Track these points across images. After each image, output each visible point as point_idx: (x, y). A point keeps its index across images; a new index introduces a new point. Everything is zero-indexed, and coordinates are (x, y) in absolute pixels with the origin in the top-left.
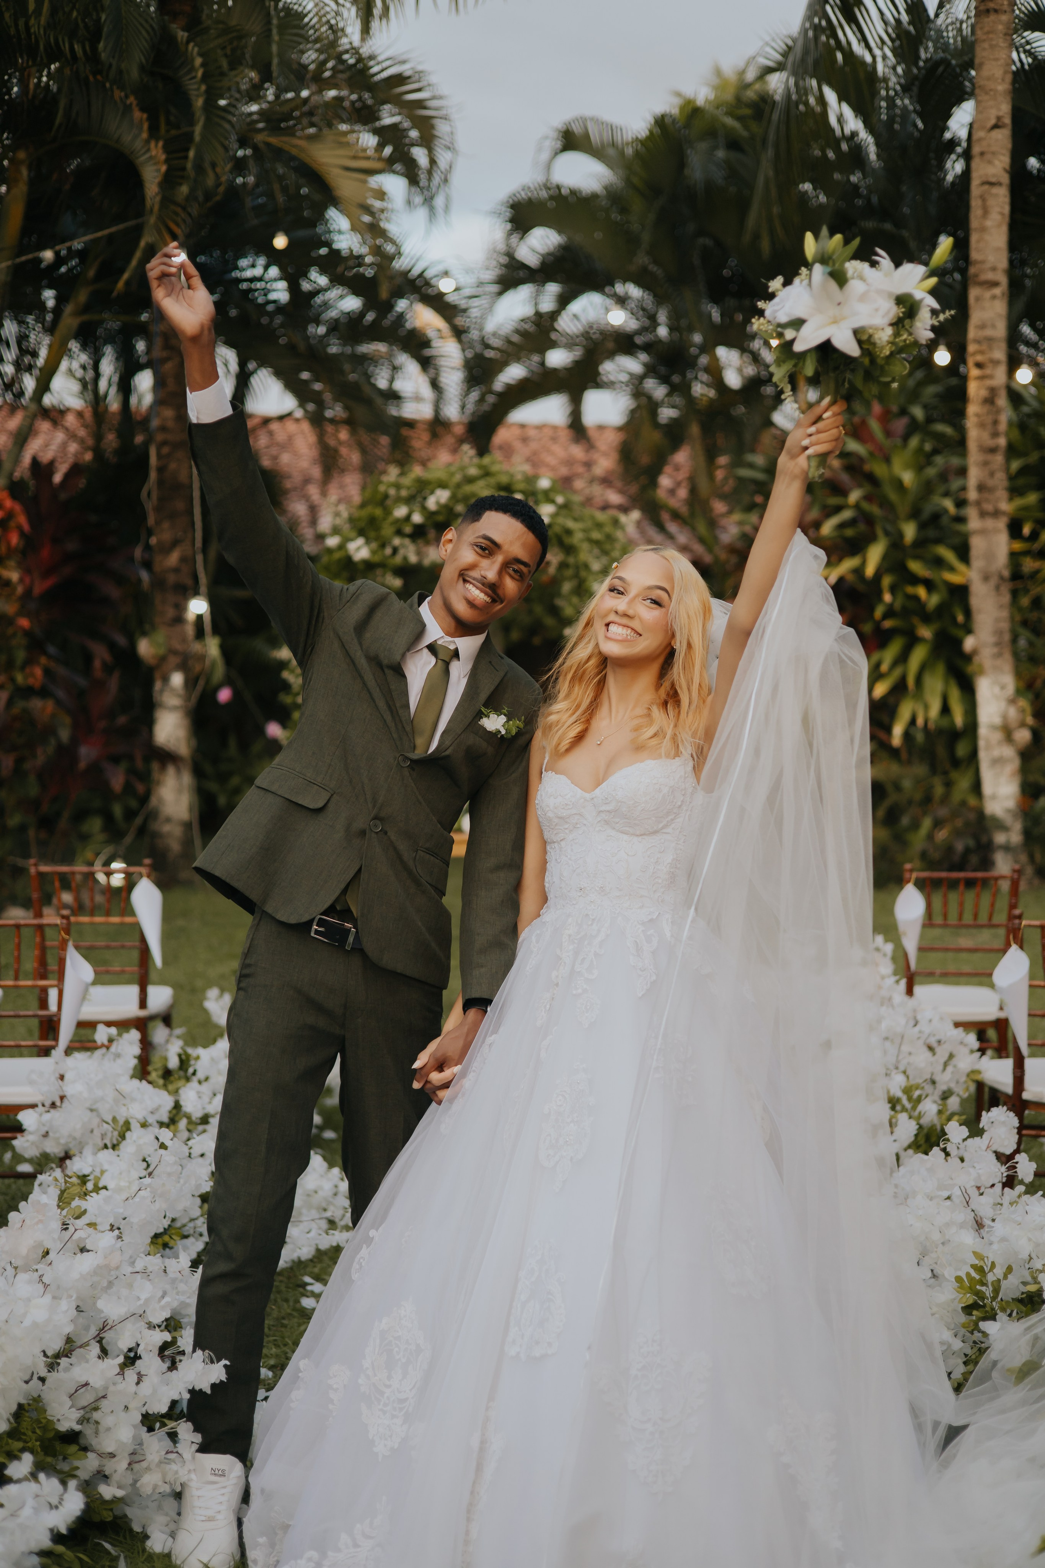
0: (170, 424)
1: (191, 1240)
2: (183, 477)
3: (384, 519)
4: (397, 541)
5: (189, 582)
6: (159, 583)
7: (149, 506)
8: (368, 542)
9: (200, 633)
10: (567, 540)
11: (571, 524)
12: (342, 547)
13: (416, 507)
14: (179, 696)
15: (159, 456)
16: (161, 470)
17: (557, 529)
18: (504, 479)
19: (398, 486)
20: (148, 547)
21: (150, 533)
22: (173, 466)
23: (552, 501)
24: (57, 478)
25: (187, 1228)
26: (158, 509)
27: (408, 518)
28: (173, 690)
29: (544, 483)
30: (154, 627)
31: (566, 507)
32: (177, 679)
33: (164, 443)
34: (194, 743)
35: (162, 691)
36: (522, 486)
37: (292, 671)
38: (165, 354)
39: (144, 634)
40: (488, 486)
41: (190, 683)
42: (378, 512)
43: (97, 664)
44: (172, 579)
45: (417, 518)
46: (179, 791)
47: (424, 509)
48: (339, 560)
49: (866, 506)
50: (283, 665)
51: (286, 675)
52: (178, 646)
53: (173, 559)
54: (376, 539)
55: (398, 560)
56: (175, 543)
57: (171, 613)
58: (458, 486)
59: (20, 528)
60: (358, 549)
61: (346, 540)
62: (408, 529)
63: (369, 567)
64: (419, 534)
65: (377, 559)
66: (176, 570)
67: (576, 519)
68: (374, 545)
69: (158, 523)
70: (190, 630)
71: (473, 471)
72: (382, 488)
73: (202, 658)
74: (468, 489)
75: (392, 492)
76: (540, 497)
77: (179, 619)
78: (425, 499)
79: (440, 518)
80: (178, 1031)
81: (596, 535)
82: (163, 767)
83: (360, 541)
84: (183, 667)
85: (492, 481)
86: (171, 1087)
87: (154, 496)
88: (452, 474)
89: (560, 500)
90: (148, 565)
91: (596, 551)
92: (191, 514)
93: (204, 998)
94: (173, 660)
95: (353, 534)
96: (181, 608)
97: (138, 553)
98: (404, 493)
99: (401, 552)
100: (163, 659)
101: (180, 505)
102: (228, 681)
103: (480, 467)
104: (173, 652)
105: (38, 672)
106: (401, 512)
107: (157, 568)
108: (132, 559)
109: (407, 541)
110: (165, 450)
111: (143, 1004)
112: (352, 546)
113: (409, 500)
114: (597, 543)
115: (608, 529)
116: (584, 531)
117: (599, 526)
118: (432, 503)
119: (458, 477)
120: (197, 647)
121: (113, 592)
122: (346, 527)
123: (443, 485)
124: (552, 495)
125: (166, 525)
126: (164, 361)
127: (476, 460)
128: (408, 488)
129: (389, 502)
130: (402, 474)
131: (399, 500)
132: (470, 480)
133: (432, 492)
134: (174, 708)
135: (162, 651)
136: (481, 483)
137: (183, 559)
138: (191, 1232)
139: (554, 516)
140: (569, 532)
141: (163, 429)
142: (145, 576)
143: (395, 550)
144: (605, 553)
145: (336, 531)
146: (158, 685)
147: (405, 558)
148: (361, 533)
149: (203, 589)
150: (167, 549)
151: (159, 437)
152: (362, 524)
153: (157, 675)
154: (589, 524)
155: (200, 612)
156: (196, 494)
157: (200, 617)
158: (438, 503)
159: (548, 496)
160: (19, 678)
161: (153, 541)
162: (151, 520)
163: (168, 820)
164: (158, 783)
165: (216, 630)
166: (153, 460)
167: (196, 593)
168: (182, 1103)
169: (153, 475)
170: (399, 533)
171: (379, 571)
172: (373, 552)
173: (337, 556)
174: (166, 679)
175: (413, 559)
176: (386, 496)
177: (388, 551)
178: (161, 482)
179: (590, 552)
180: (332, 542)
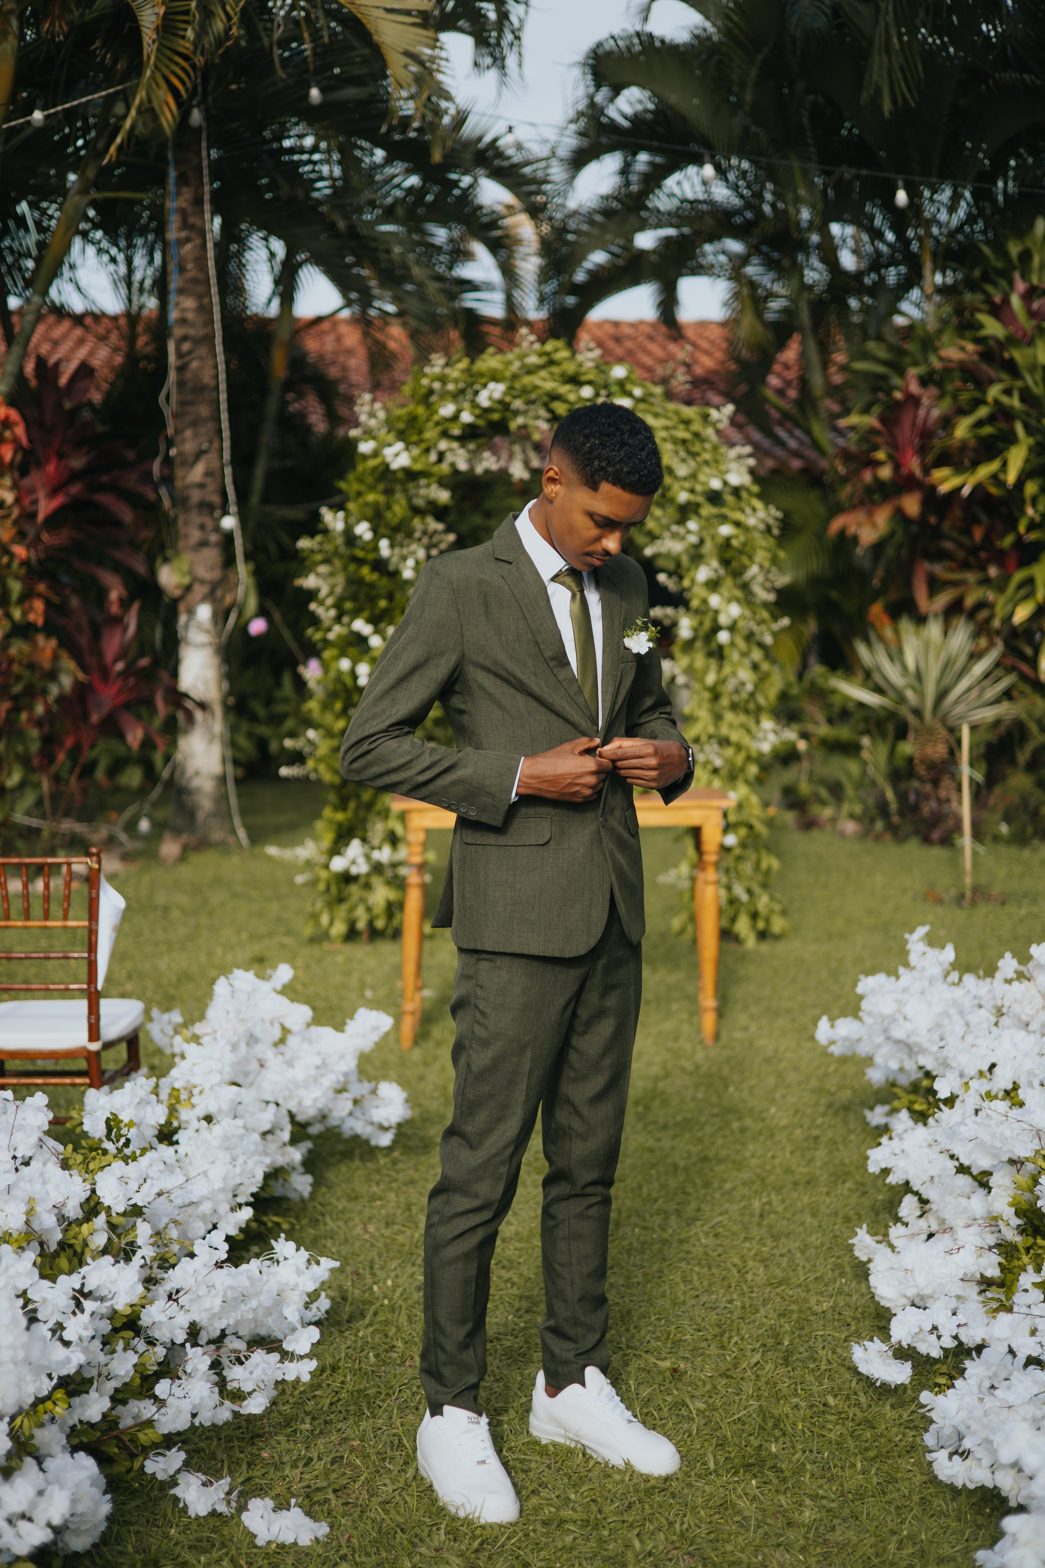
0: (190, 316)
2: (207, 379)
3: (428, 420)
4: (443, 445)
5: (216, 499)
6: (181, 502)
7: (167, 412)
8: (408, 447)
12: (376, 454)
13: (466, 405)
14: (207, 631)
15: (180, 355)
16: (181, 369)
18: (570, 368)
19: (443, 379)
20: (168, 461)
21: (170, 443)
22: (195, 364)
23: (629, 394)
24: (63, 380)
26: (178, 415)
27: (455, 417)
28: (199, 626)
29: (618, 372)
30: (177, 553)
31: (645, 401)
32: (204, 612)
33: (185, 338)
34: (226, 685)
35: (186, 626)
36: (591, 376)
37: (321, 603)
38: (183, 234)
39: (166, 560)
40: (552, 377)
41: (221, 616)
42: (421, 410)
43: (114, 595)
44: (196, 496)
45: (467, 417)
46: (211, 740)
47: (474, 405)
48: (375, 469)
49: (1005, 400)
50: (311, 595)
51: (313, 606)
52: (204, 573)
53: (197, 473)
54: (418, 443)
55: (445, 468)
56: (199, 455)
57: (195, 535)
58: (515, 377)
59: (16, 440)
60: (397, 455)
61: (383, 444)
62: (456, 431)
63: (410, 475)
64: (470, 434)
65: (418, 467)
66: (201, 486)
67: (656, 415)
68: (416, 451)
69: (177, 432)
71: (533, 360)
72: (425, 382)
74: (527, 380)
75: (437, 385)
76: (613, 389)
77: (205, 543)
78: (476, 393)
79: (496, 416)
81: (682, 434)
82: (190, 714)
83: (400, 446)
84: (211, 598)
85: (556, 370)
87: (174, 398)
88: (508, 363)
89: (638, 392)
90: (168, 480)
91: (681, 452)
92: (219, 420)
94: (199, 590)
95: (390, 437)
97: (156, 467)
98: (451, 387)
99: (449, 458)
100: (188, 589)
101: (205, 410)
102: (262, 612)
103: (541, 354)
104: (198, 580)
105: (39, 605)
106: (447, 410)
107: (179, 484)
108: (147, 476)
109: (455, 445)
110: (186, 347)
112: (388, 452)
113: (457, 396)
114: (683, 443)
115: (696, 426)
116: (666, 428)
117: (685, 422)
118: (484, 399)
119: (516, 366)
120: (227, 575)
121: (125, 512)
122: (383, 432)
123: (495, 377)
124: (629, 387)
125: (188, 433)
126: (181, 243)
127: (537, 346)
128: (456, 381)
129: (434, 398)
130: (447, 365)
131: (444, 395)
132: (531, 371)
133: (485, 386)
134: (202, 645)
135: (186, 580)
136: (543, 373)
137: (208, 474)
141: (183, 321)
142: (164, 494)
143: (441, 456)
144: (694, 455)
145: (369, 434)
146: (183, 619)
147: (453, 465)
148: (401, 436)
149: (233, 505)
150: (190, 462)
151: (178, 332)
152: (401, 425)
153: (182, 607)
154: (673, 420)
156: (223, 397)
158: (490, 398)
159: (622, 388)
160: (17, 614)
161: (173, 452)
162: (171, 428)
163: (197, 774)
164: (185, 732)
165: (248, 556)
166: (172, 358)
167: (225, 510)
168: (99, 1192)
169: (172, 376)
170: (445, 434)
171: (423, 482)
172: (414, 460)
173: (372, 463)
174: (191, 612)
175: (463, 466)
176: (431, 392)
177: (433, 457)
178: (181, 384)
179: (676, 453)
180: (366, 447)
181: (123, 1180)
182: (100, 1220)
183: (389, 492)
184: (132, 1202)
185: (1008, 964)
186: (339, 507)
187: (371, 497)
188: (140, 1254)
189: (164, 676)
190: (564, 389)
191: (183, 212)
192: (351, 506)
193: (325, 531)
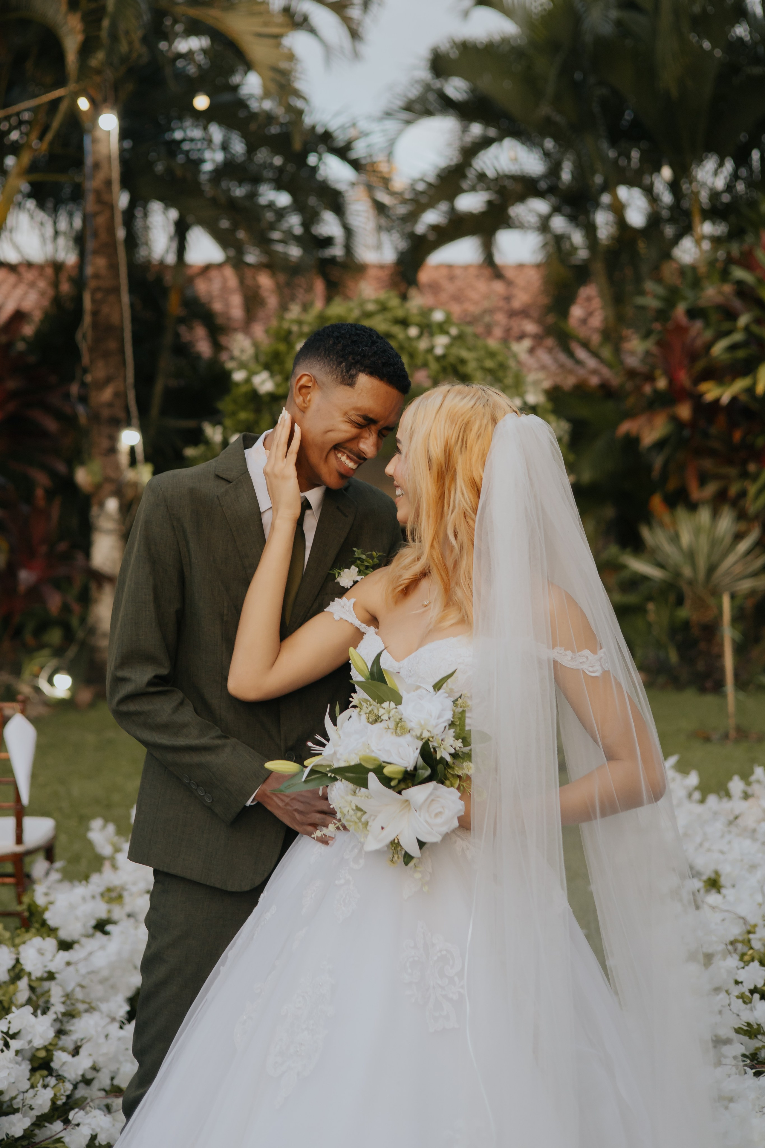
0: (102, 272)
1: (18, 1116)
2: (115, 319)
3: (288, 353)
5: (122, 415)
6: (95, 417)
7: (84, 347)
8: (272, 375)
9: (133, 462)
10: (462, 369)
11: (464, 354)
12: (248, 381)
14: (114, 520)
15: (93, 301)
16: (95, 314)
17: (451, 359)
18: (400, 313)
19: (300, 323)
20: (83, 385)
21: (85, 371)
22: (106, 309)
23: (447, 333)
24: (1, 322)
25: (18, 1100)
26: (91, 350)
28: (108, 515)
29: (438, 316)
30: (90, 457)
31: (460, 338)
32: (112, 505)
33: (98, 289)
35: (99, 516)
36: (417, 319)
39: (82, 463)
40: (385, 320)
41: (124, 508)
42: (282, 347)
43: (40, 493)
44: (106, 413)
48: (245, 393)
52: (112, 474)
53: (107, 394)
54: (282, 372)
56: (108, 380)
57: (105, 443)
60: (263, 382)
61: (252, 373)
63: (274, 398)
65: (281, 391)
66: (110, 405)
67: (469, 349)
68: (278, 379)
69: (92, 362)
70: (124, 459)
71: (371, 306)
72: (286, 324)
73: (135, 485)
75: (295, 328)
76: (435, 329)
77: (112, 450)
80: (59, 864)
81: (489, 364)
82: (100, 586)
83: (265, 375)
84: (118, 493)
85: (389, 315)
86: (17, 941)
87: (89, 337)
88: (350, 310)
89: (454, 331)
90: (84, 399)
91: (489, 378)
92: (124, 353)
93: (88, 829)
94: (108, 487)
95: (259, 368)
96: (114, 439)
97: (74, 389)
98: (306, 328)
100: (98, 487)
101: (112, 345)
103: (379, 302)
104: (107, 479)
107: (92, 403)
108: (67, 396)
110: (99, 296)
111: (19, 840)
112: (257, 380)
114: (490, 371)
115: (500, 358)
116: (477, 360)
117: (492, 355)
119: (357, 312)
120: (130, 475)
121: (51, 425)
122: (252, 364)
124: (446, 327)
125: (100, 363)
126: (95, 215)
127: (375, 296)
128: (310, 324)
132: (368, 315)
134: (109, 532)
135: (97, 479)
137: (117, 395)
138: (21, 1106)
139: (448, 347)
140: (463, 361)
141: (96, 276)
142: (81, 410)
145: (242, 366)
146: (95, 510)
148: (267, 367)
149: (135, 420)
150: (101, 385)
152: (267, 359)
153: (94, 501)
154: (482, 353)
155: (133, 444)
156: (128, 334)
157: (132, 449)
159: (442, 328)
161: (88, 378)
162: (86, 359)
164: (96, 601)
165: (148, 459)
166: (88, 304)
167: (128, 424)
168: (22, 961)
169: (87, 319)
172: (277, 385)
173: (243, 389)
174: (102, 505)
176: (289, 332)
178: (95, 325)
180: (239, 376)
181: (41, 952)
182: (23, 984)
183: (258, 411)
184: (47, 969)
185: (736, 785)
186: (216, 422)
187: (243, 415)
188: (53, 1009)
189: (80, 557)
190: (396, 330)
191: (98, 193)
192: (228, 422)
193: (207, 442)
